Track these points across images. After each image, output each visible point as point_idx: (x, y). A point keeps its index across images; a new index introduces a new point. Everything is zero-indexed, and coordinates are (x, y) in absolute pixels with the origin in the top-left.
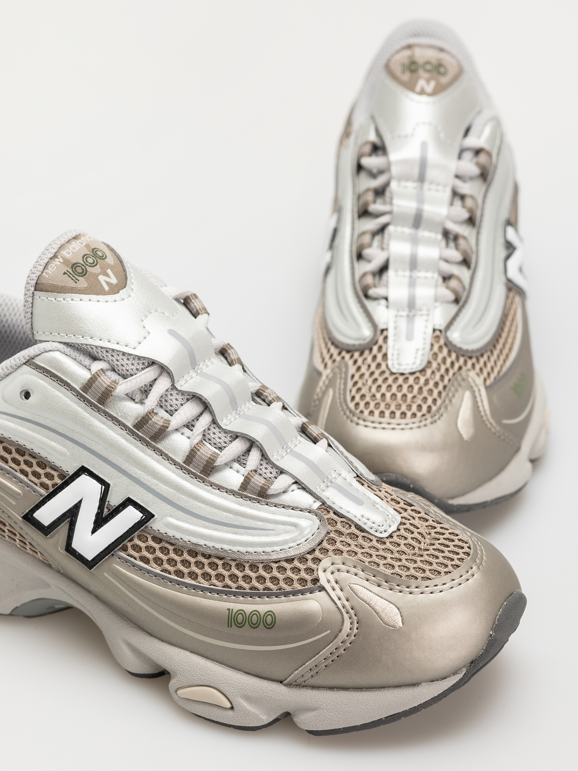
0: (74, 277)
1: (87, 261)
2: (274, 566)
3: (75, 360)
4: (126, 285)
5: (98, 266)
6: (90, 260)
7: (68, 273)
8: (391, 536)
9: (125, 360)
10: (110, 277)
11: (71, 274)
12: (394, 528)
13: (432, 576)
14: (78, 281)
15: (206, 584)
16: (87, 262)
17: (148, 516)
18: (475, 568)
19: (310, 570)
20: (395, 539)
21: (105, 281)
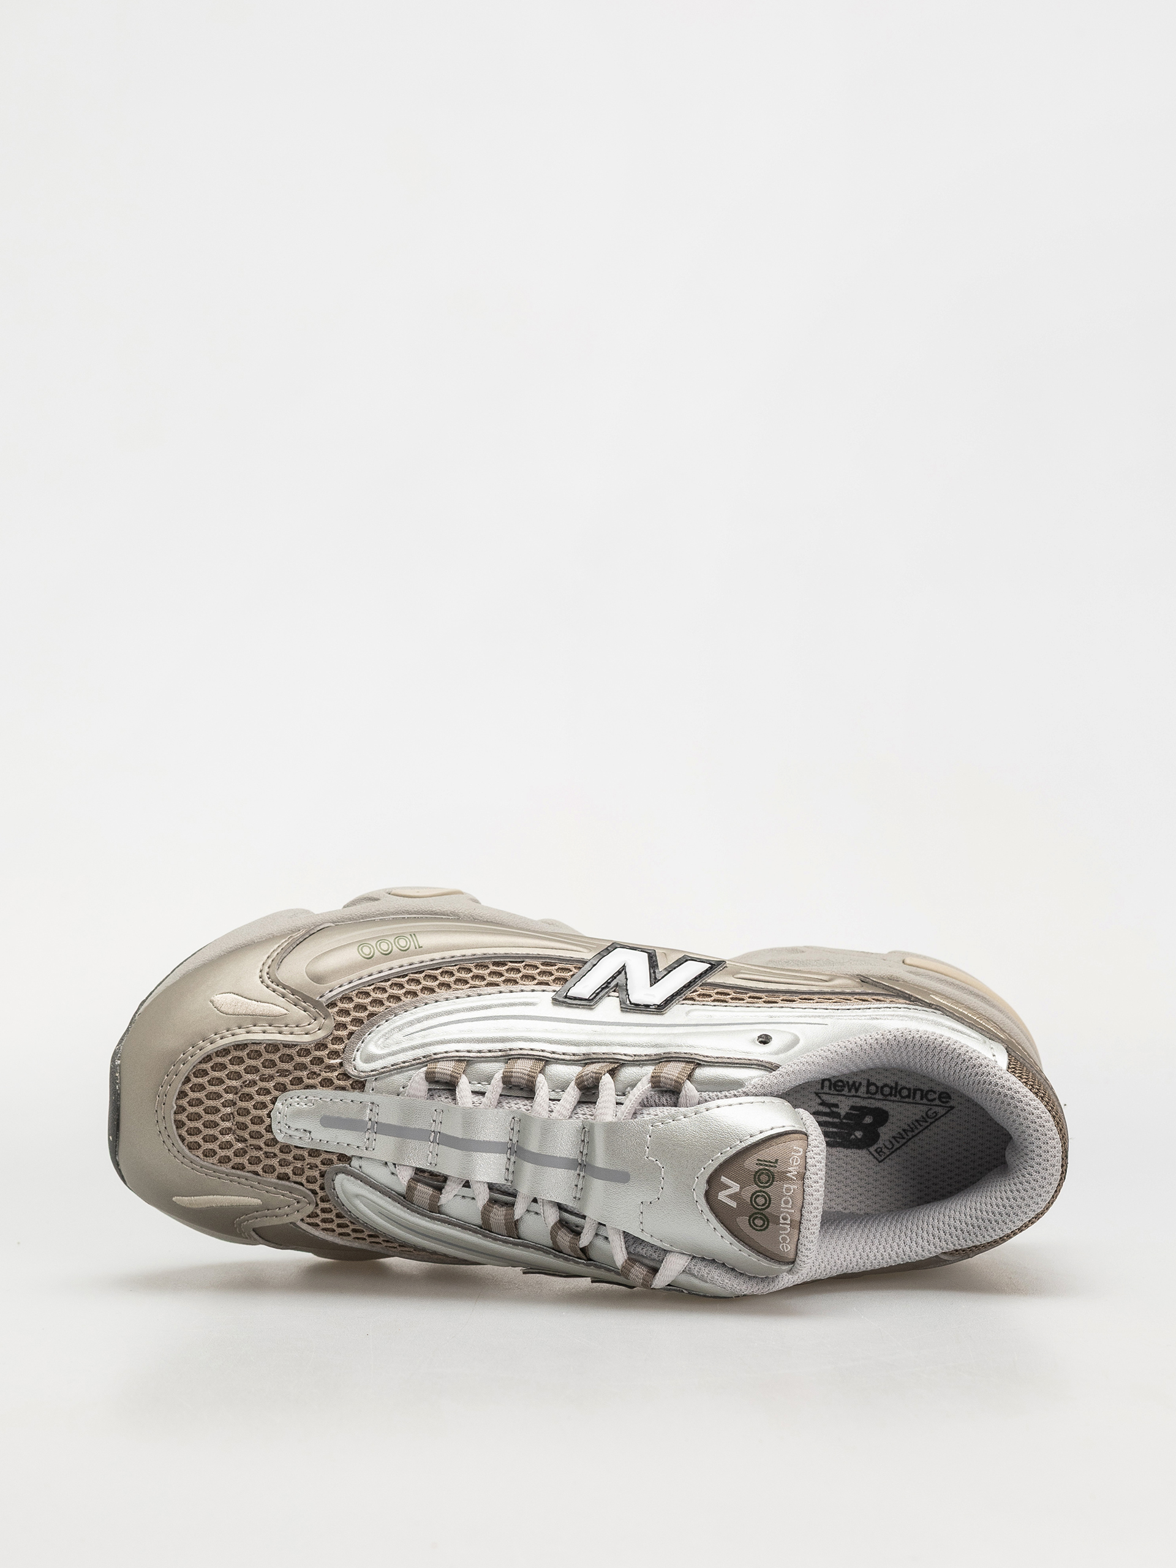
0: (765, 1165)
1: (765, 1198)
6: (761, 1201)
7: (774, 1164)
10: (729, 1196)
11: (770, 1166)
13: (201, 1066)
14: (757, 1163)
16: (762, 1196)
21: (730, 1187)
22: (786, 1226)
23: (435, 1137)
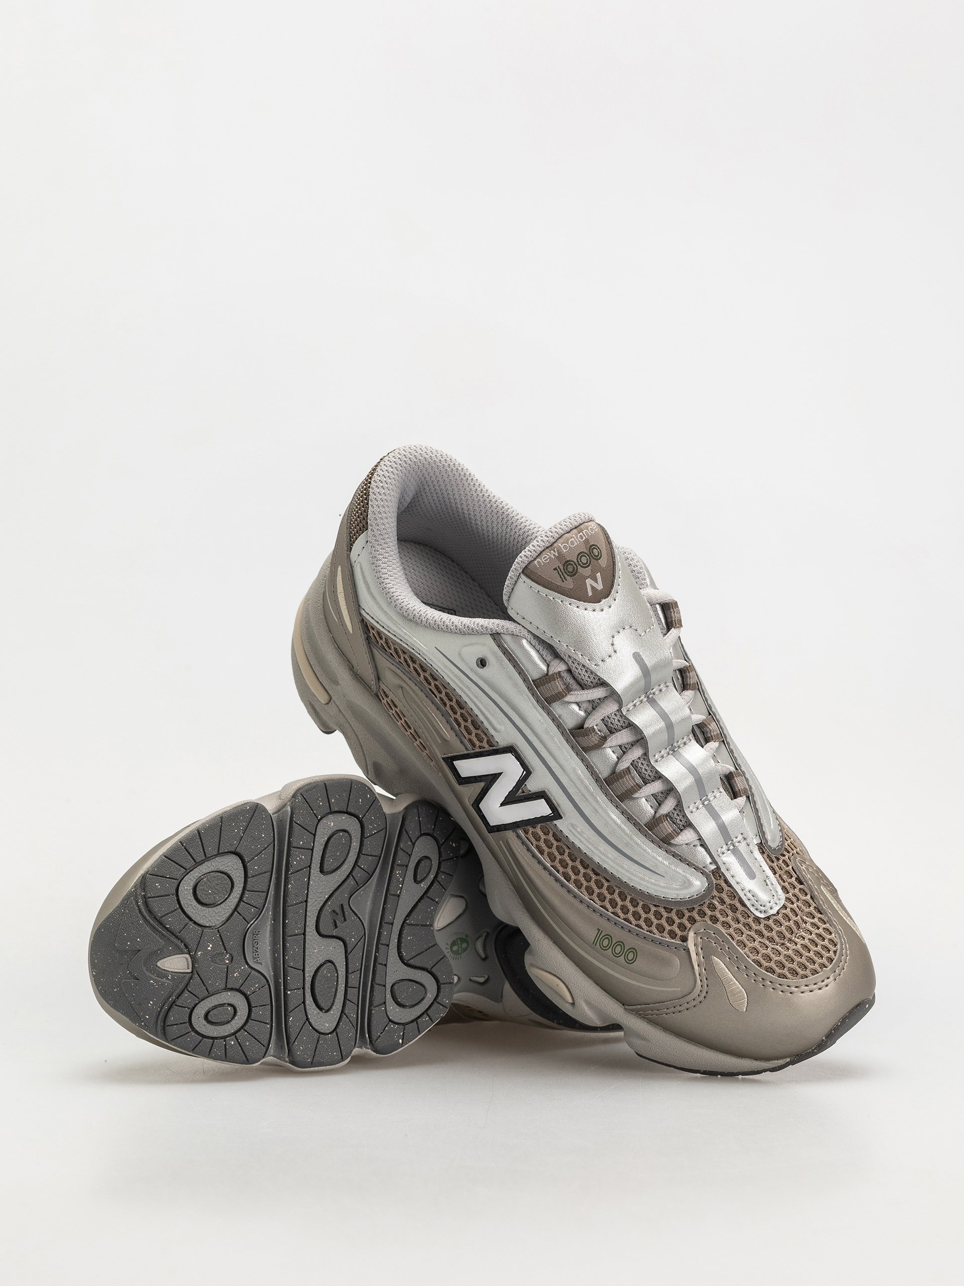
0: (563, 575)
1: (581, 558)
2: (653, 909)
3: (538, 651)
4: (609, 594)
5: (590, 567)
6: (584, 560)
7: (558, 569)
8: (768, 918)
9: (584, 671)
10: (597, 582)
11: (561, 571)
12: (774, 911)
13: (789, 975)
14: (566, 580)
15: (586, 898)
16: (581, 561)
17: (556, 814)
18: (832, 978)
19: (682, 927)
20: (771, 922)
21: (591, 585)
22: (585, 534)
23: (705, 800)
